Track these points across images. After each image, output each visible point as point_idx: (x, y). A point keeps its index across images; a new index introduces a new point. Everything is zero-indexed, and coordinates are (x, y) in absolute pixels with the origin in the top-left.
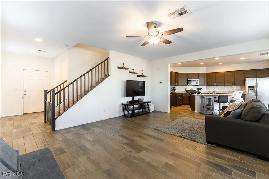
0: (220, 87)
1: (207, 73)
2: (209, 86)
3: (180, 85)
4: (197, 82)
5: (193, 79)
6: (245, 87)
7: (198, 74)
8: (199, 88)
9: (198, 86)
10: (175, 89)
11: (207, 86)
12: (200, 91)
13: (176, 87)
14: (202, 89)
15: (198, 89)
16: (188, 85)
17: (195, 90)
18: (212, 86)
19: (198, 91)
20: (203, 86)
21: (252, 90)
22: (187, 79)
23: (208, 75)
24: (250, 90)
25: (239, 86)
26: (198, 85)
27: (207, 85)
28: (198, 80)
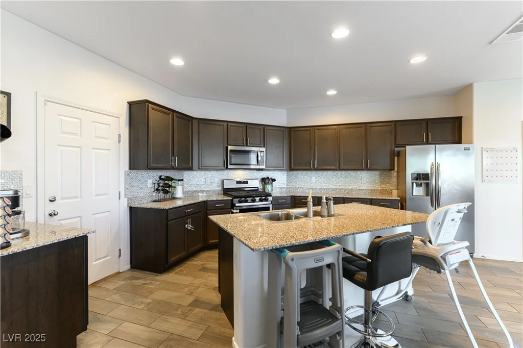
0: (325, 173)
1: (290, 129)
2: (295, 172)
3: (199, 169)
4: (259, 158)
5: (247, 145)
6: (391, 176)
7: (263, 129)
8: (268, 178)
9: (262, 170)
10: (170, 186)
11: (291, 173)
12: (269, 188)
13: (187, 175)
14: (274, 180)
15: (264, 181)
16: (227, 168)
17: (255, 184)
18: (302, 172)
19: (264, 189)
20: (279, 173)
21: (421, 185)
22: (226, 145)
23: (292, 132)
24: (415, 184)
25: (377, 173)
26: (264, 167)
27: (291, 169)
28: (264, 149)
